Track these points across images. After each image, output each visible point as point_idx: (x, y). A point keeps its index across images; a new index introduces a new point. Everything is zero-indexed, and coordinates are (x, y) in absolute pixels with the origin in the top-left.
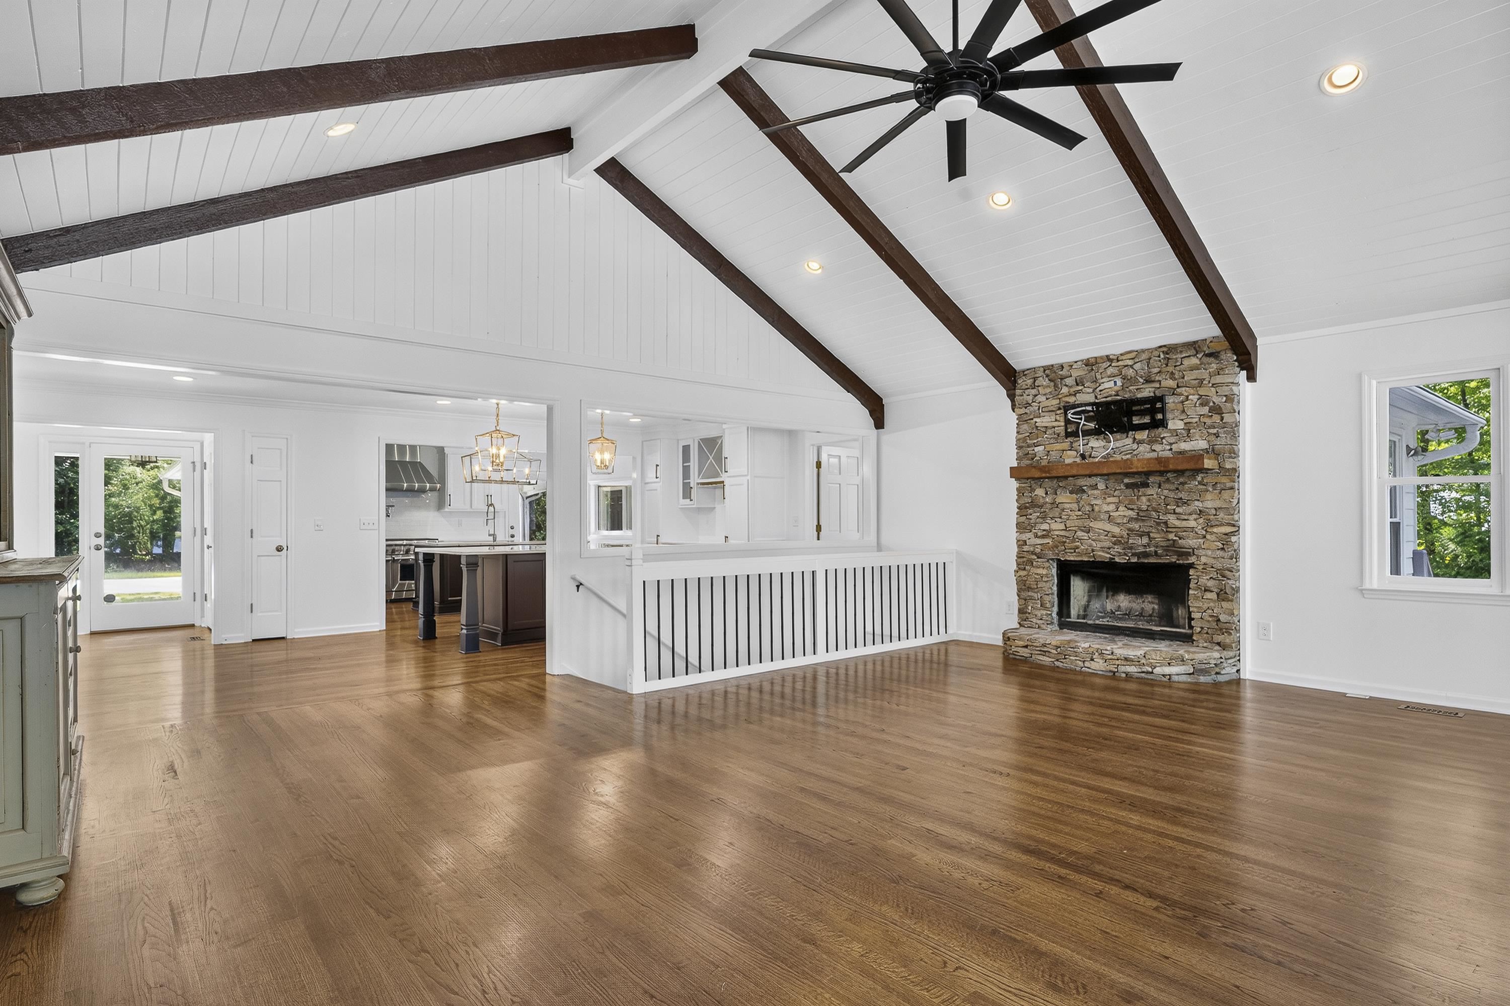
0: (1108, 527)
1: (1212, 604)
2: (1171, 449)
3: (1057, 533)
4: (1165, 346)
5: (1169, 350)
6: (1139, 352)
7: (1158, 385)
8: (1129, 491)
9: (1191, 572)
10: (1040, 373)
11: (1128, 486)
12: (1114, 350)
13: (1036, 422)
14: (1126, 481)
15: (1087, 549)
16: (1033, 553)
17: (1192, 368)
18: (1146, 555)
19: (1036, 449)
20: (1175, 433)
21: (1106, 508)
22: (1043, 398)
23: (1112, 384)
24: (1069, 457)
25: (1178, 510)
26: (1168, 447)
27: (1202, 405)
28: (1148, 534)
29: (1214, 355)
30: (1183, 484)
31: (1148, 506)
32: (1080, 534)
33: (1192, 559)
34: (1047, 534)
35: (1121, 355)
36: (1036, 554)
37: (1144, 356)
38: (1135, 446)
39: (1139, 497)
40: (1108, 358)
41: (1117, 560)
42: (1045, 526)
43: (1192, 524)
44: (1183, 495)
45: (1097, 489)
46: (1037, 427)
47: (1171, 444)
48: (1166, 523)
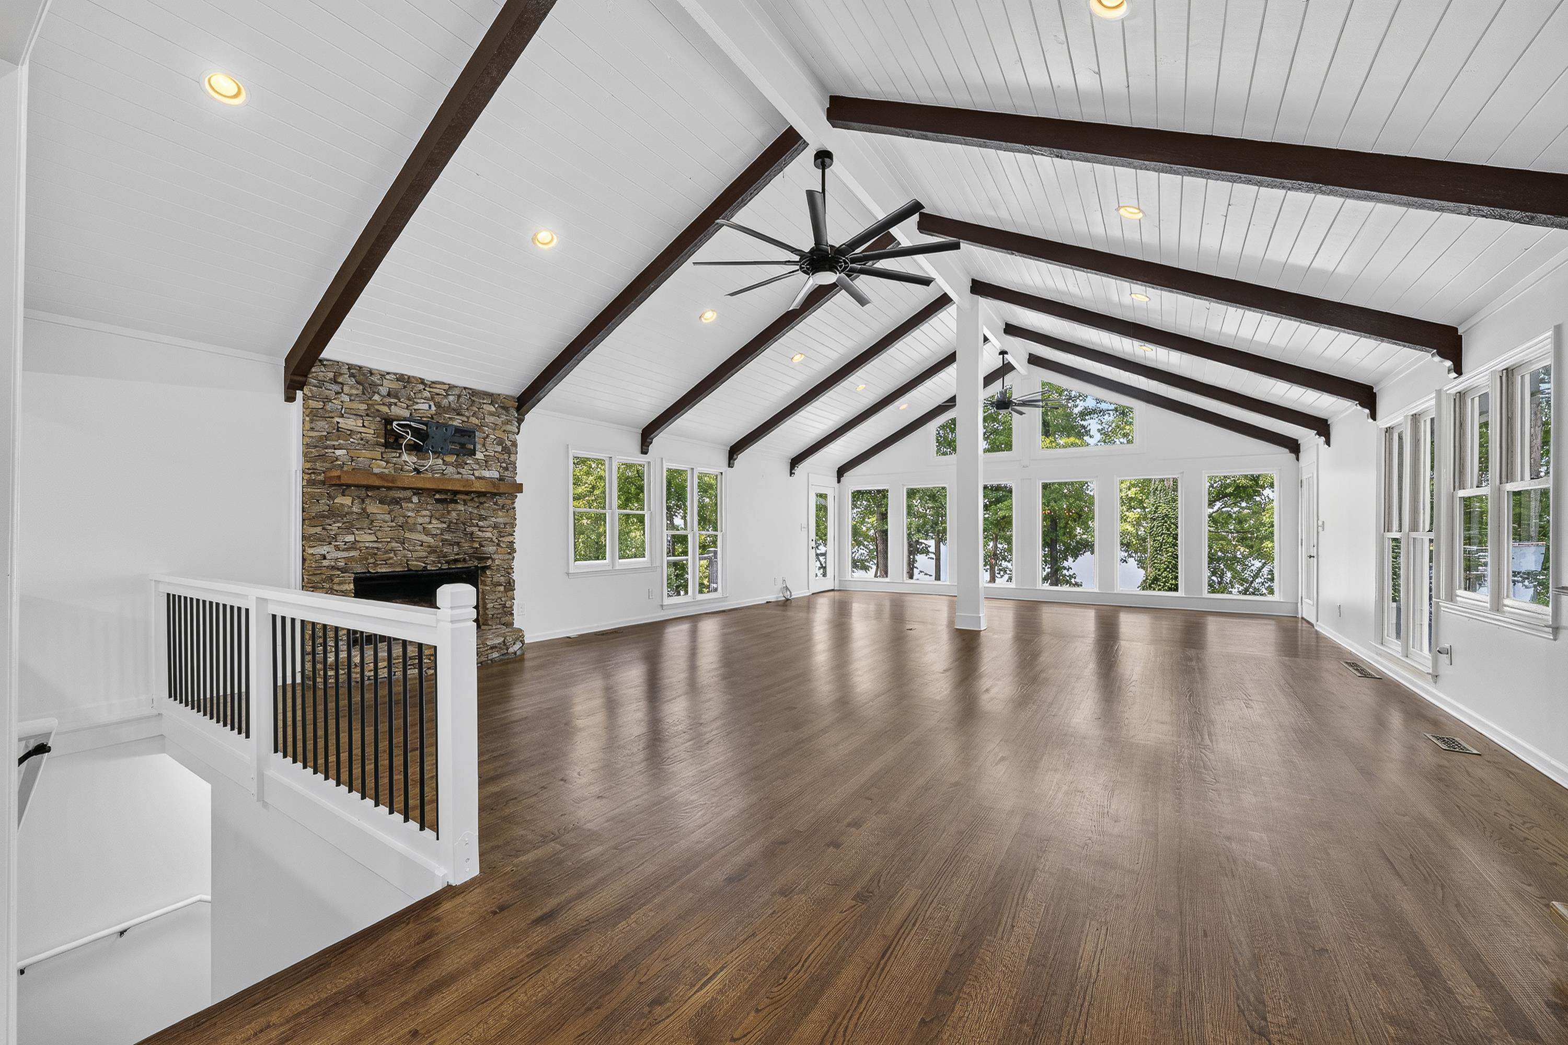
0: (424, 538)
1: (500, 595)
2: (473, 474)
3: (367, 545)
4: (471, 389)
5: (474, 393)
6: (451, 387)
7: (466, 420)
8: (440, 506)
9: (488, 572)
10: (345, 370)
11: (438, 501)
12: (429, 377)
13: (338, 423)
14: (437, 496)
15: (401, 560)
16: (333, 568)
17: (491, 414)
18: (456, 561)
19: (338, 452)
20: (477, 461)
21: (420, 520)
22: (347, 398)
23: (426, 407)
24: (379, 467)
25: (481, 523)
26: (472, 472)
27: (497, 444)
28: (458, 544)
29: (506, 409)
30: (481, 503)
31: (457, 520)
32: (394, 544)
33: (489, 562)
34: (353, 546)
35: (433, 383)
36: (338, 569)
37: (457, 392)
38: (444, 468)
39: (449, 512)
40: (422, 382)
41: (429, 567)
42: (350, 538)
43: (489, 535)
44: (483, 512)
45: (412, 502)
46: (338, 427)
47: (474, 470)
48: (472, 534)
